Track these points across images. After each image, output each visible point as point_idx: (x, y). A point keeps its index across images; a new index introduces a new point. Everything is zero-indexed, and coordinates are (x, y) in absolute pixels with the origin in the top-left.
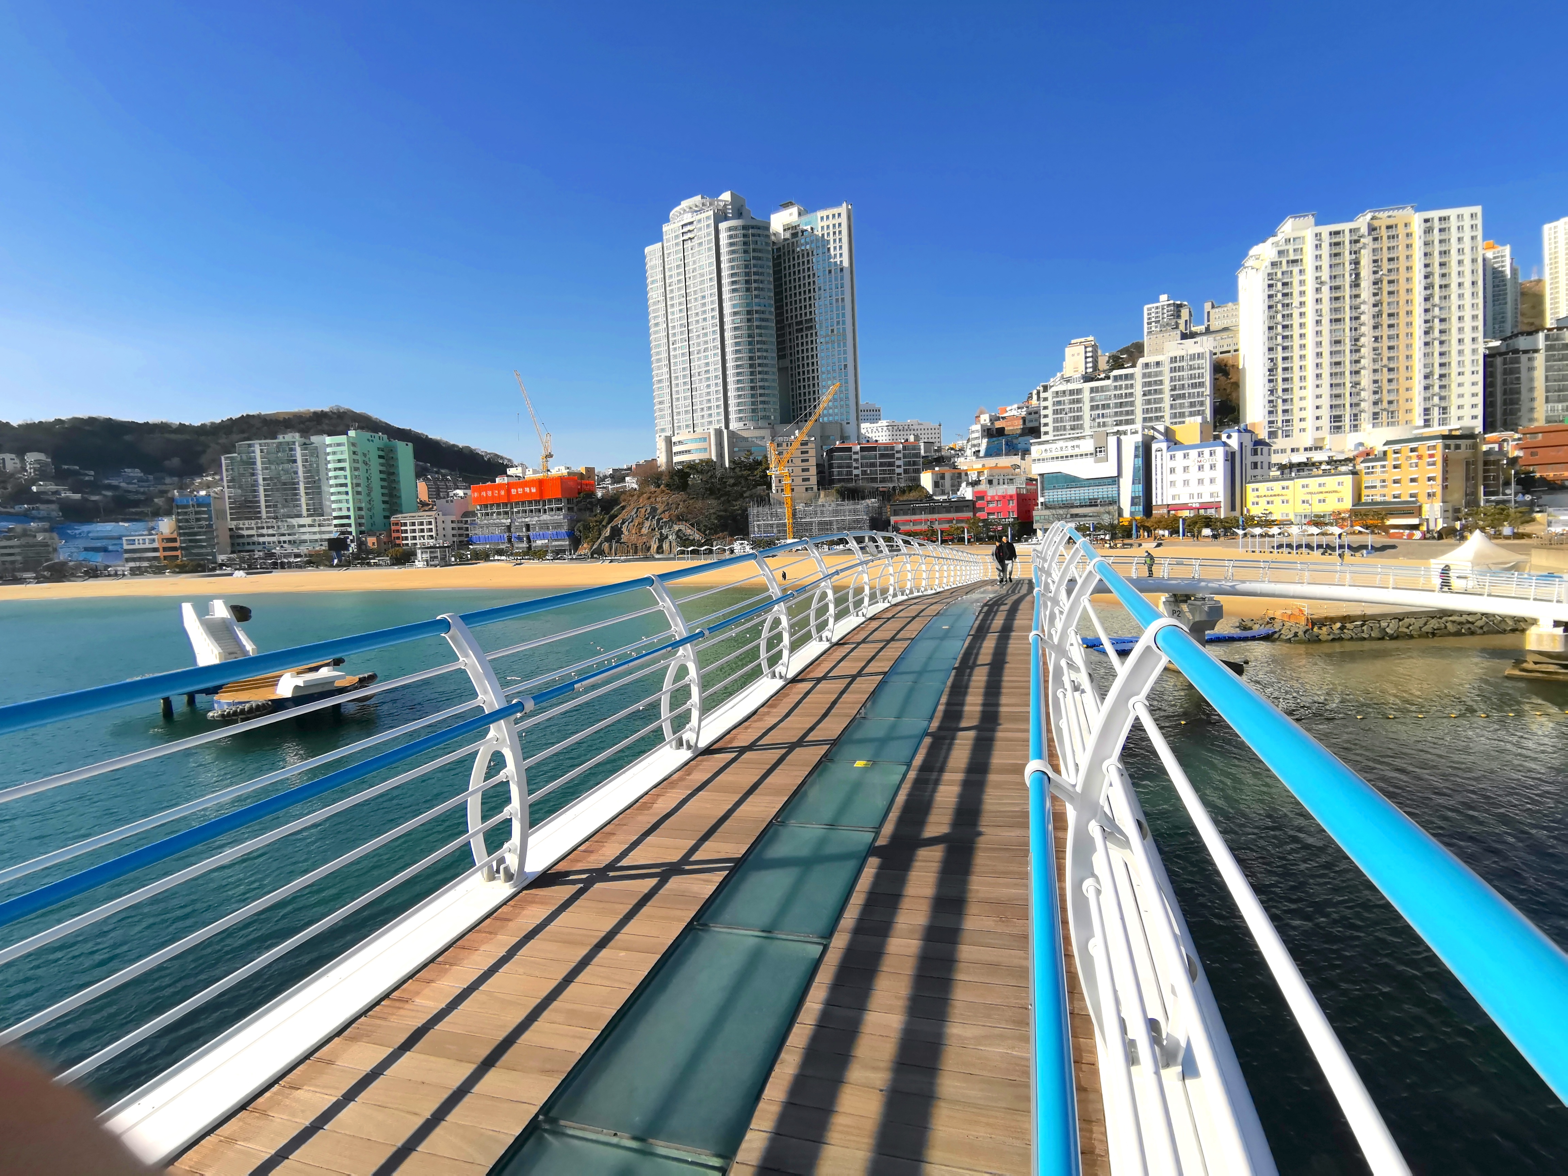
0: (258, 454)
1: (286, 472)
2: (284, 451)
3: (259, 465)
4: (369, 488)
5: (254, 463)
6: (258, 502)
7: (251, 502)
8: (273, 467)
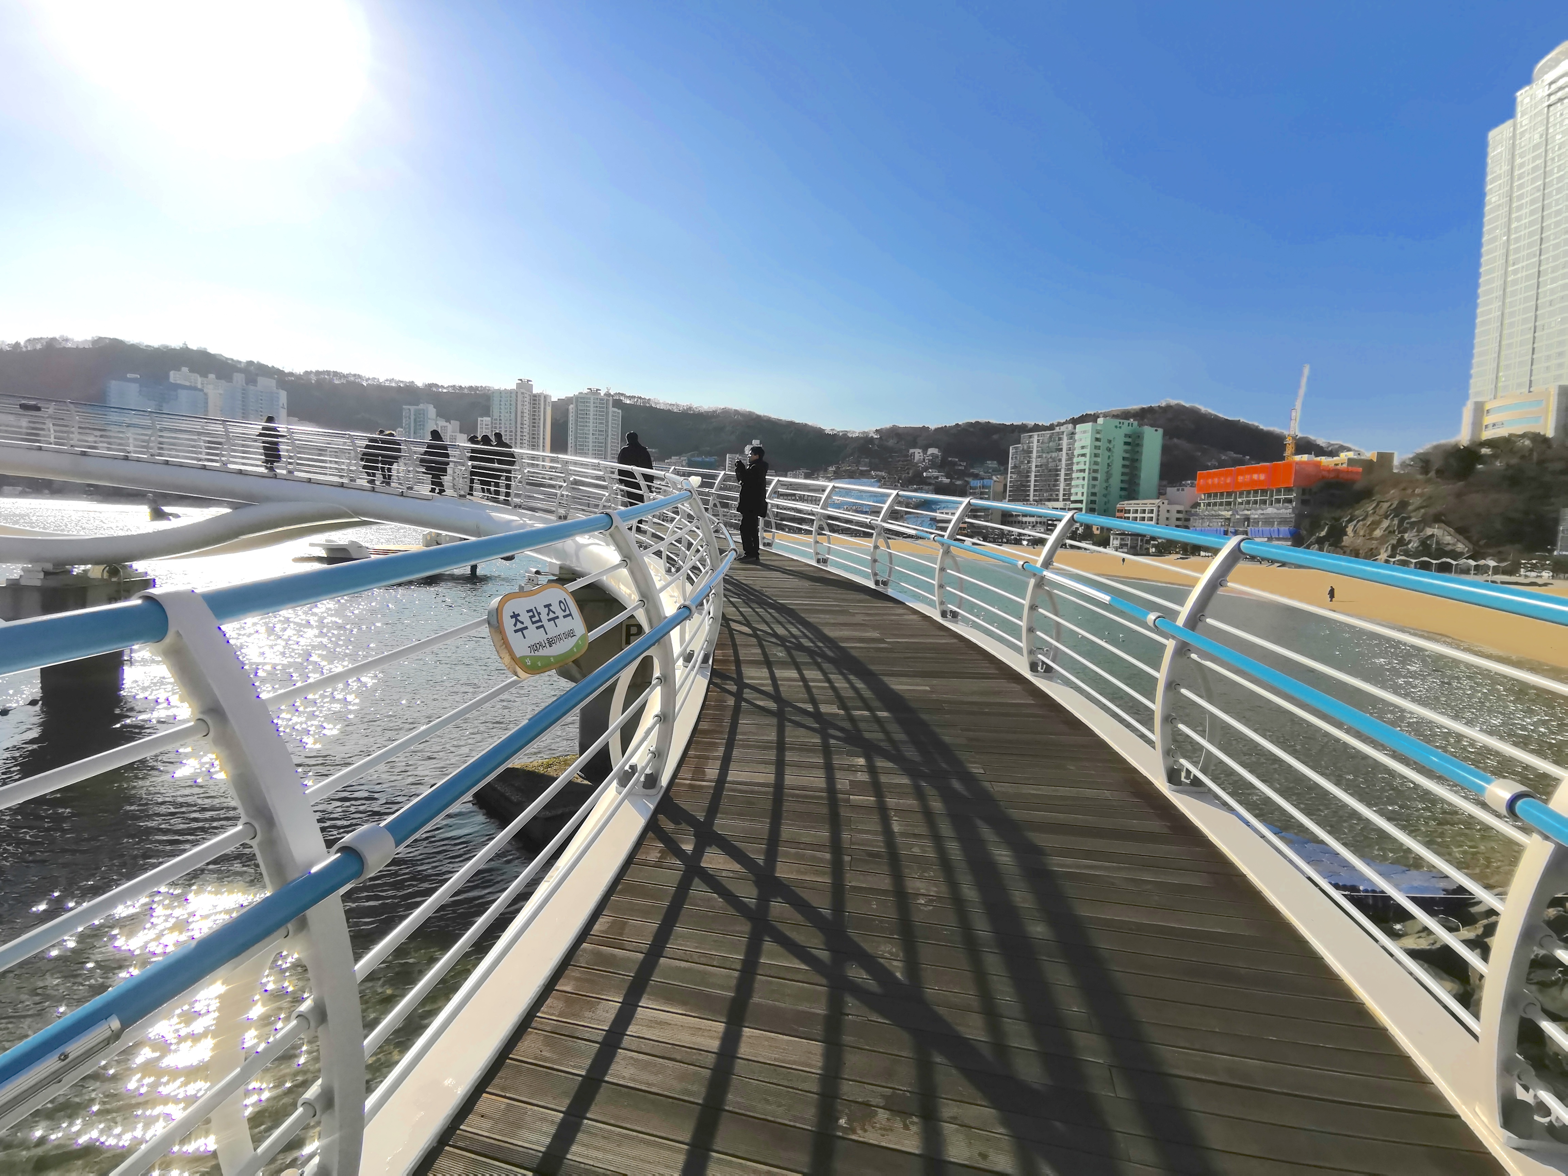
0: (1035, 444)
1: (1054, 460)
2: (1054, 441)
3: (1034, 454)
4: (1108, 476)
5: (1031, 452)
6: (1029, 486)
7: (1024, 486)
8: (1044, 456)
